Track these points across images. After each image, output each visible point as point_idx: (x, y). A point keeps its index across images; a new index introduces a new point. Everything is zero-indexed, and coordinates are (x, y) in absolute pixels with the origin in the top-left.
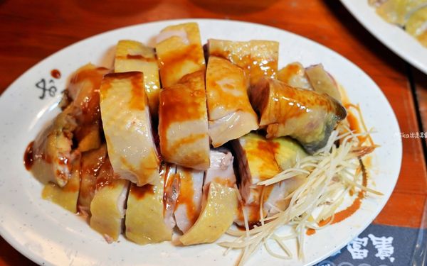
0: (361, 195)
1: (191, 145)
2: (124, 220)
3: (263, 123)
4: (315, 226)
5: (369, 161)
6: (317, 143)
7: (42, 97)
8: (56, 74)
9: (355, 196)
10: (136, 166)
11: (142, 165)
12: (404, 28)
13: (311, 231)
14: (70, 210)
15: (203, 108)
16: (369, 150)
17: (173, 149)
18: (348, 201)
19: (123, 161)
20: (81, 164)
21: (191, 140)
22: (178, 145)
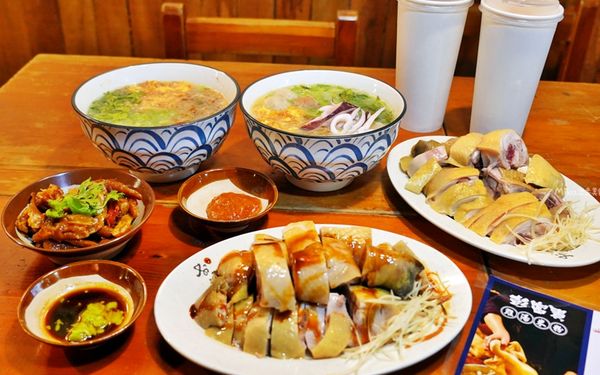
0: (443, 325)
1: (315, 281)
2: (269, 340)
3: (364, 272)
4: (410, 344)
5: (448, 306)
6: (405, 288)
7: (199, 275)
8: (208, 261)
9: (439, 326)
10: (280, 293)
11: (284, 292)
12: (452, 218)
13: (408, 346)
14: (226, 343)
15: (323, 257)
16: (447, 299)
17: (304, 284)
18: (434, 329)
19: (272, 289)
20: (234, 310)
21: (316, 277)
22: (307, 281)
